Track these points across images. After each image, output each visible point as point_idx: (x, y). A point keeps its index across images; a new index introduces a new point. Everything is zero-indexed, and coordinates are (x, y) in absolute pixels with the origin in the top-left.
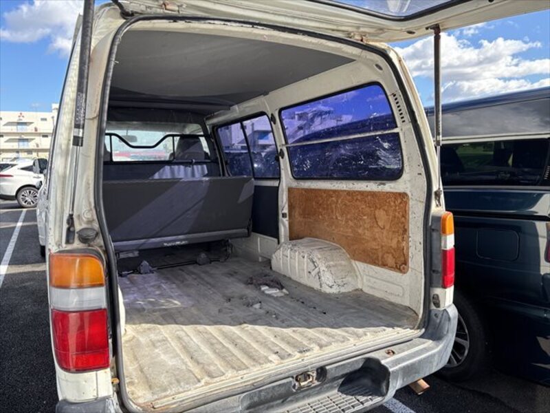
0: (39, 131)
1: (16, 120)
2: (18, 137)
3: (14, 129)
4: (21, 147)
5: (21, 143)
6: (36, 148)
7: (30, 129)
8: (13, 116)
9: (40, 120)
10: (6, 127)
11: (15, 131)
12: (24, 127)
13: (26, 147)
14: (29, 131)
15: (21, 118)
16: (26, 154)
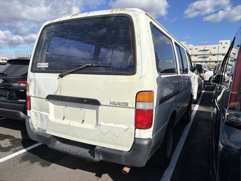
0: (211, 53)
1: (203, 49)
2: (203, 56)
3: (202, 53)
4: (204, 60)
5: (204, 59)
6: (209, 60)
7: (208, 52)
8: (202, 48)
9: (213, 48)
10: (199, 52)
11: (202, 54)
12: (206, 52)
13: (205, 60)
14: (208, 53)
15: (205, 48)
16: (205, 63)
